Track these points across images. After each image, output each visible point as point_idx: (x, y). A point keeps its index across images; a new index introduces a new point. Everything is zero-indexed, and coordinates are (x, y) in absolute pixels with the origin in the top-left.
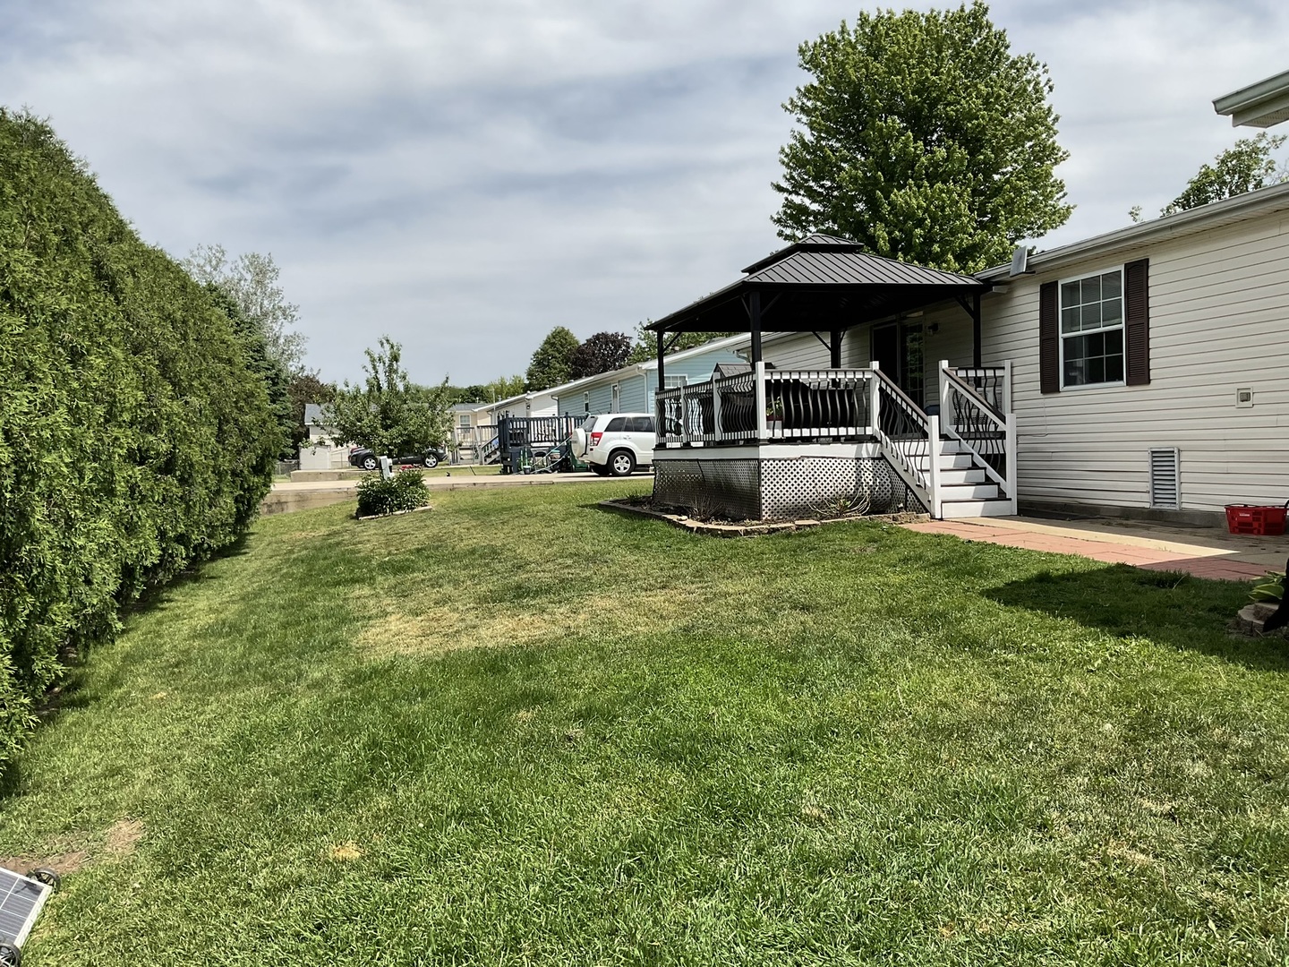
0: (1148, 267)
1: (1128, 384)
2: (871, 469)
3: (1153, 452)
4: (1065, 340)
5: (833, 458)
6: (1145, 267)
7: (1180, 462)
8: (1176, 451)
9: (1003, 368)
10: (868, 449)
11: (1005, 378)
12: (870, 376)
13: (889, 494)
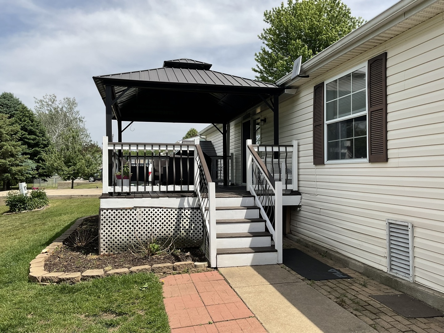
0: (386, 60)
1: (370, 161)
2: (189, 216)
3: (390, 223)
4: (328, 125)
5: (160, 208)
6: (384, 60)
7: (414, 237)
8: (410, 226)
9: (292, 146)
10: (189, 201)
11: (294, 152)
12: (193, 149)
13: (201, 236)
